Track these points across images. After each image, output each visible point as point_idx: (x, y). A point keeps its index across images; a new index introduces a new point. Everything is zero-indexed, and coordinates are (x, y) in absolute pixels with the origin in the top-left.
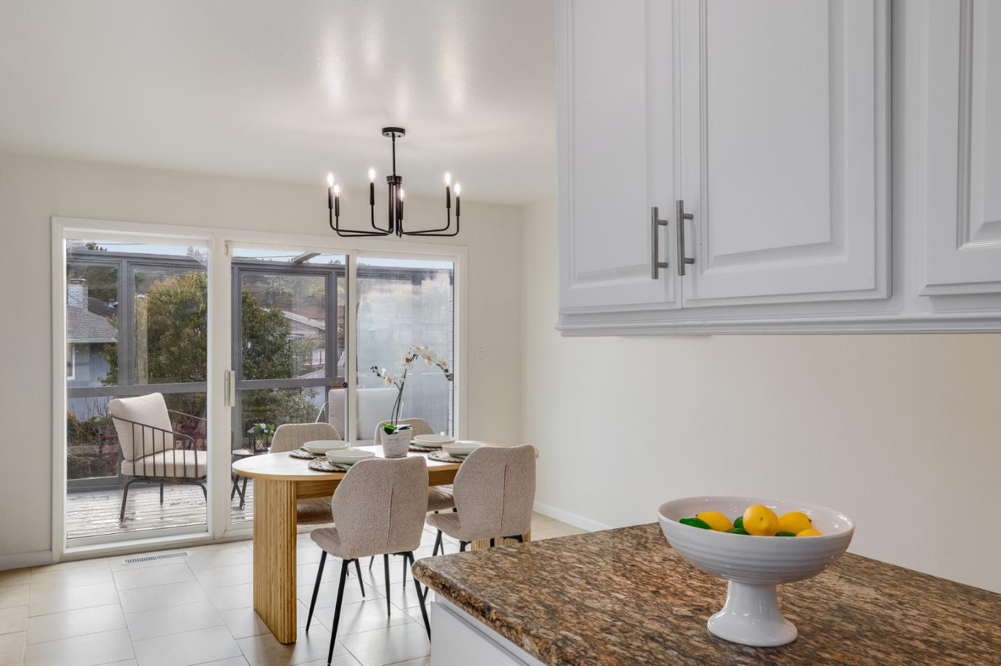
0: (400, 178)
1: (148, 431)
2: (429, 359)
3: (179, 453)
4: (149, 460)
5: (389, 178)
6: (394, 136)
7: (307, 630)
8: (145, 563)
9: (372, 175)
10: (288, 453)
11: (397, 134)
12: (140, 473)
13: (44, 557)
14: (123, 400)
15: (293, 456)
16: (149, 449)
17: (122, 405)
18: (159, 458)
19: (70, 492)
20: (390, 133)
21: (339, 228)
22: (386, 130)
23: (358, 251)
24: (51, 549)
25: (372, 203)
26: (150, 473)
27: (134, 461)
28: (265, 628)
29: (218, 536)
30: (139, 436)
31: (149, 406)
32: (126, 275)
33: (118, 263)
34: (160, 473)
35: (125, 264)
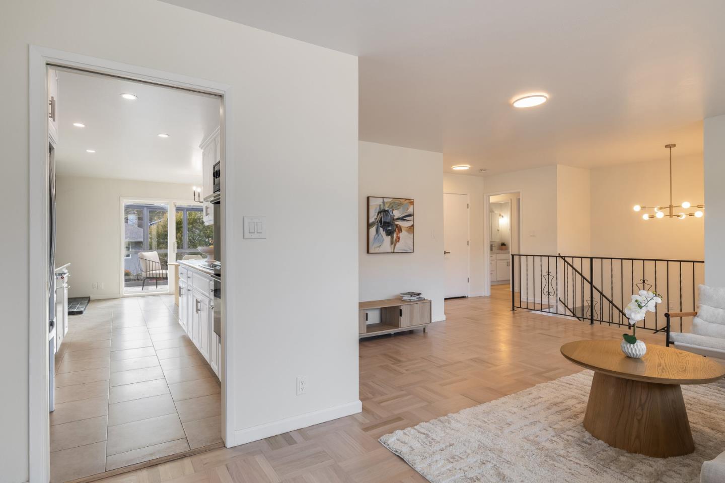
1: (154, 263)
3: (161, 270)
4: (151, 272)
12: (148, 276)
13: (118, 296)
14: (143, 253)
16: (151, 269)
17: (143, 255)
18: (154, 272)
26: (151, 276)
27: (146, 272)
30: (148, 264)
31: (153, 256)
32: (146, 213)
33: (143, 208)
34: (155, 276)
35: (145, 209)
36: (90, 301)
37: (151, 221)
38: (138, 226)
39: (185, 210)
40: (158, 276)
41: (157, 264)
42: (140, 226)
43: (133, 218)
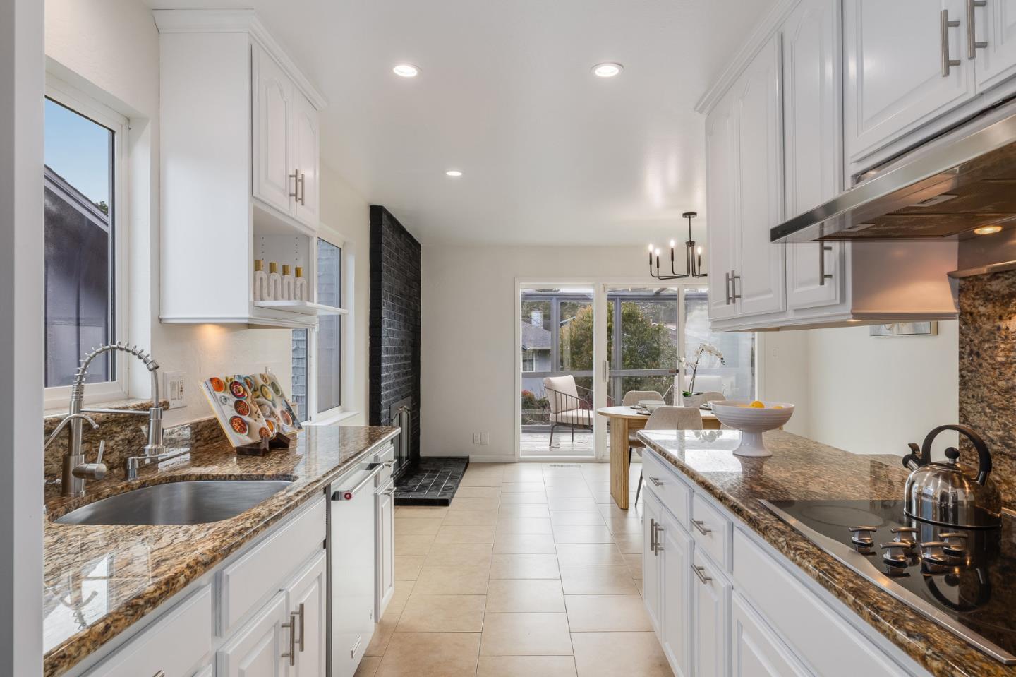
0: (693, 242)
1: (569, 398)
2: (710, 352)
3: (580, 411)
4: (564, 414)
5: (687, 243)
6: (690, 218)
7: (636, 504)
8: (559, 468)
9: (672, 244)
10: (629, 407)
11: (691, 216)
12: (559, 421)
13: (510, 458)
14: (551, 378)
15: (632, 408)
16: (564, 408)
17: (550, 381)
18: (569, 413)
19: (523, 432)
20: (687, 216)
21: (660, 275)
22: (685, 215)
23: (685, 285)
24: (514, 455)
25: (673, 260)
26: (564, 421)
27: (556, 413)
28: (613, 500)
29: (599, 458)
30: (559, 400)
31: (565, 383)
32: (555, 305)
33: (551, 299)
34: (570, 422)
35: (554, 299)
36: (469, 466)
37: (562, 318)
38: (544, 328)
39: (618, 300)
40: (575, 422)
41: (574, 400)
42: (547, 327)
43: (537, 316)
